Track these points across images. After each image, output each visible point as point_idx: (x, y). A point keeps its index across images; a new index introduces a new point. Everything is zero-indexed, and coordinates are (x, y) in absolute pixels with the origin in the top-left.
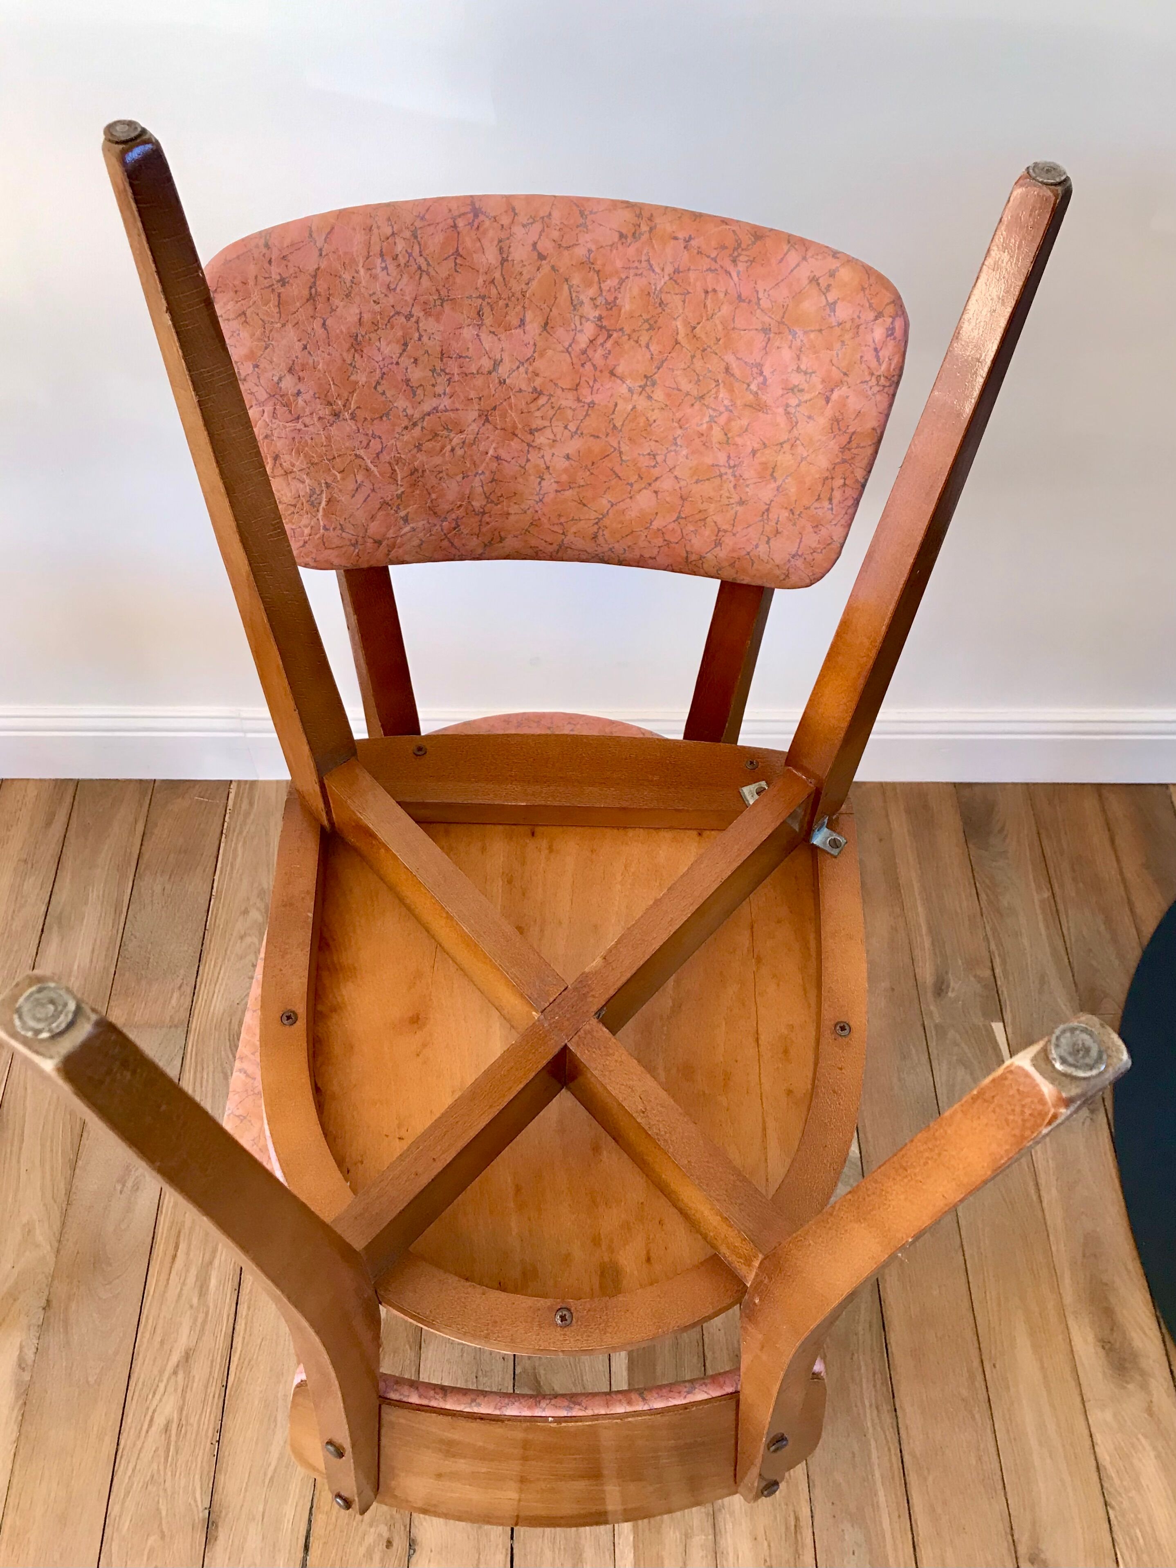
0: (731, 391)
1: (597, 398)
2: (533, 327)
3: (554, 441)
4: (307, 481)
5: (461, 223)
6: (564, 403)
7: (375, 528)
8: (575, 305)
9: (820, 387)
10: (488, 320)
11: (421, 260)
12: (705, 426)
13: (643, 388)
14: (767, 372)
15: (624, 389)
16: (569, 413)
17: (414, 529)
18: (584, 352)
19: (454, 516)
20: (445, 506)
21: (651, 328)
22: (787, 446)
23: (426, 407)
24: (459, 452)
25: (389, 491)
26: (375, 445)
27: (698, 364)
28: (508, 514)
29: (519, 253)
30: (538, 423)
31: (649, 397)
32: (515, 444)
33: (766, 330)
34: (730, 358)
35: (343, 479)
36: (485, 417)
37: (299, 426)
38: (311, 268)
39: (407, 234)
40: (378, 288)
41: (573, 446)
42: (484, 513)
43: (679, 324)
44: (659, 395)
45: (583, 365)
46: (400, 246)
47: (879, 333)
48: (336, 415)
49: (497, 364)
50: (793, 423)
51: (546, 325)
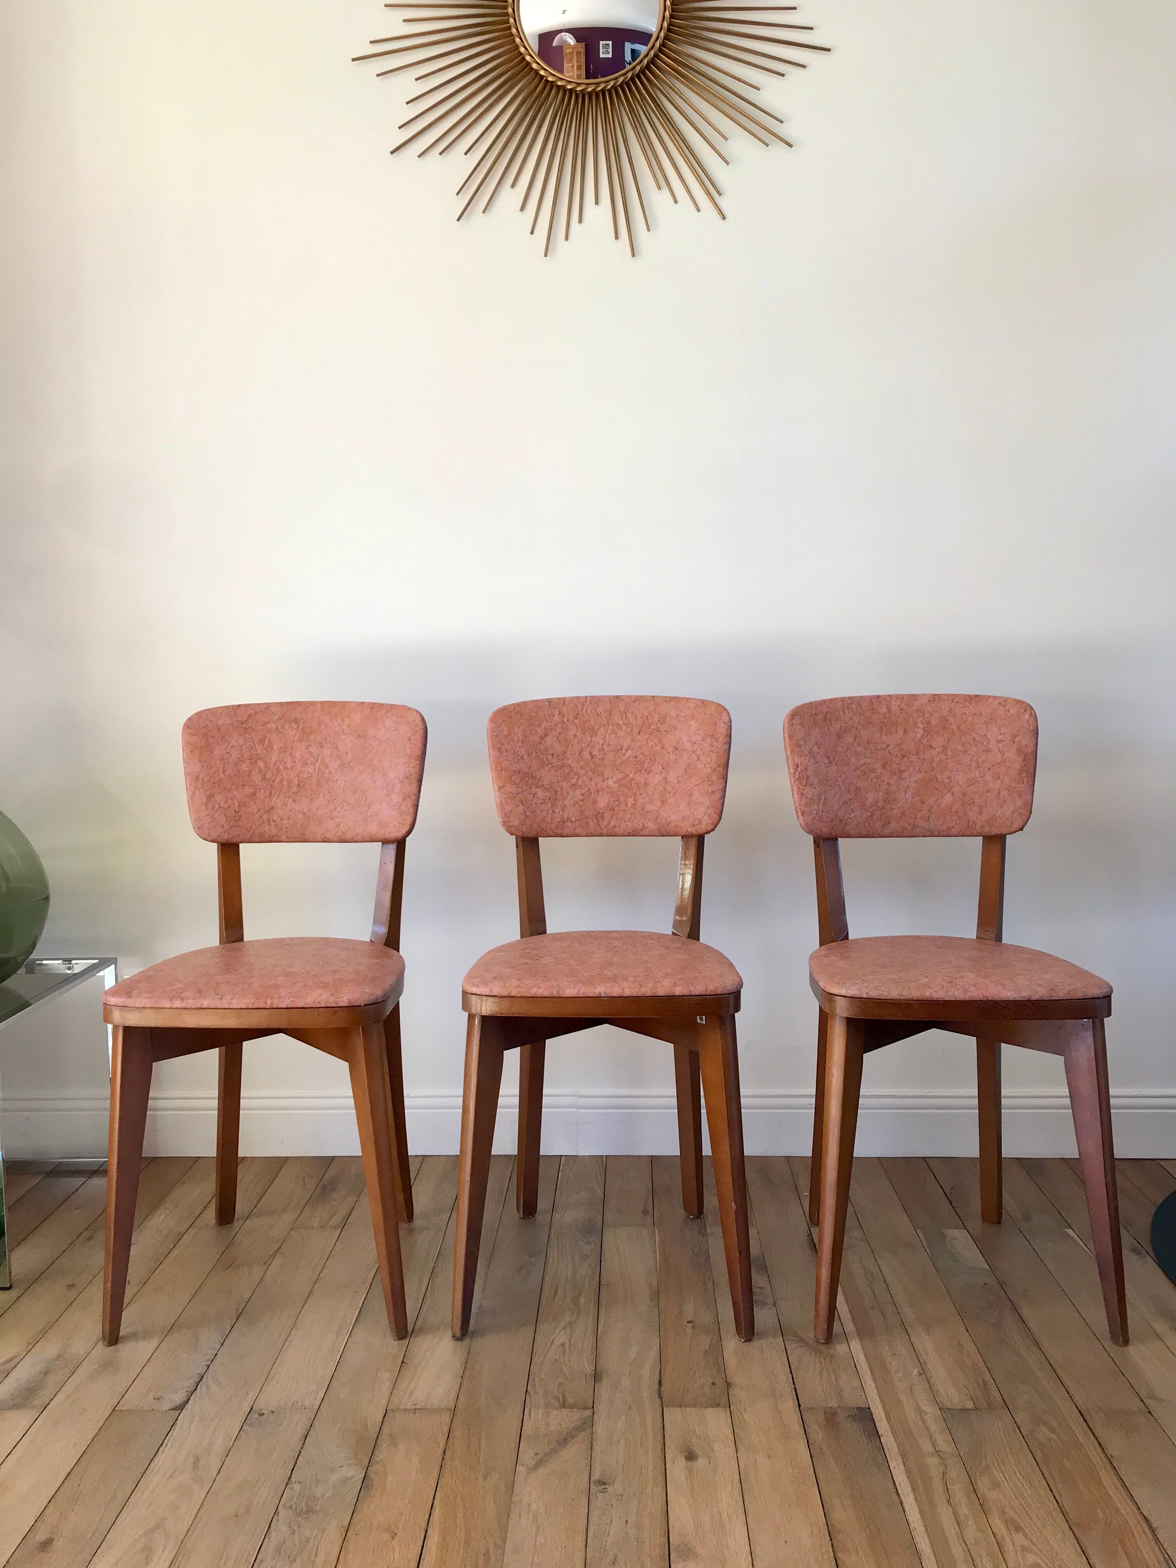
0: (976, 746)
1: (926, 757)
2: (901, 733)
3: (910, 775)
4: (818, 789)
5: (873, 700)
6: (913, 760)
7: (841, 813)
8: (915, 724)
9: (1010, 738)
10: (884, 731)
11: (861, 711)
12: (969, 762)
13: (943, 751)
14: (989, 736)
15: (936, 752)
16: (915, 764)
17: (855, 816)
18: (920, 740)
19: (871, 810)
20: (868, 805)
21: (944, 729)
22: (1002, 763)
23: (862, 762)
24: (874, 780)
25: (847, 797)
26: (843, 776)
27: (963, 739)
28: (892, 809)
29: (894, 707)
30: (903, 768)
31: (946, 754)
32: (895, 777)
33: (986, 722)
34: (974, 735)
35: (831, 789)
36: (884, 766)
37: (817, 765)
38: (825, 711)
39: (856, 703)
40: (847, 719)
41: (918, 777)
42: (883, 809)
43: (954, 727)
44: (949, 753)
45: (920, 745)
46: (854, 706)
47: (1027, 716)
48: (830, 763)
49: (888, 746)
50: (1003, 755)
51: (905, 732)
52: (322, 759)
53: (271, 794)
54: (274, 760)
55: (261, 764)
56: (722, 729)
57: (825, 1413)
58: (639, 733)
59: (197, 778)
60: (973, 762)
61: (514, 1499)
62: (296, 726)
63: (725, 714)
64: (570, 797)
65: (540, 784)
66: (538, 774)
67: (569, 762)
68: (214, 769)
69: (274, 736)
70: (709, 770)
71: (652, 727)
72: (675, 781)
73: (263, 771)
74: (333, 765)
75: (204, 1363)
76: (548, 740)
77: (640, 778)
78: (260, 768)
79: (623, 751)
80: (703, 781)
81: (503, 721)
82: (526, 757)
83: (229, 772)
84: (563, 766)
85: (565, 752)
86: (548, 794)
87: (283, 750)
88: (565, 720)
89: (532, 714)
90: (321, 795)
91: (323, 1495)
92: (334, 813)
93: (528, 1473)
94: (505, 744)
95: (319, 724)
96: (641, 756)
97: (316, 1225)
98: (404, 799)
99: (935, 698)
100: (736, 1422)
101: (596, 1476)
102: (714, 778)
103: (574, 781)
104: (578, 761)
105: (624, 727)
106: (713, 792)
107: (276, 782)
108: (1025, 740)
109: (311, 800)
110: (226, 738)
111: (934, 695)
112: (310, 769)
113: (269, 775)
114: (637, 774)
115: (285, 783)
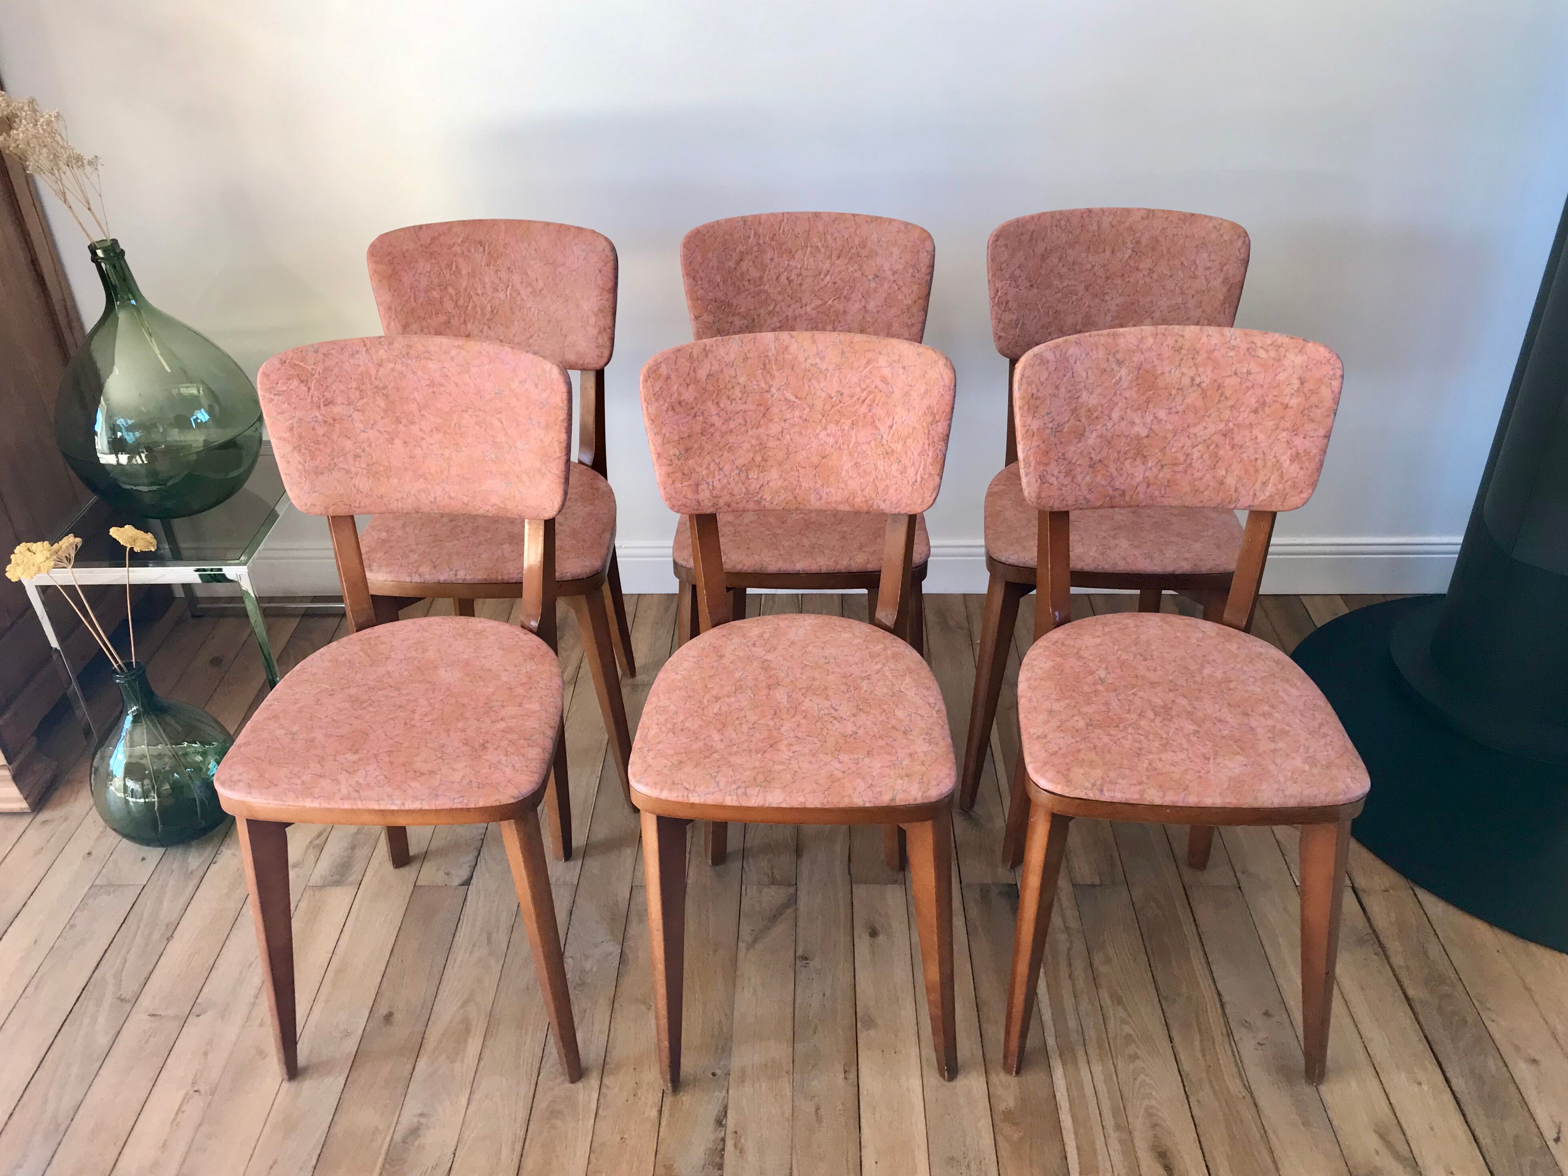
0: (1183, 272)
1: (1131, 279)
2: (1108, 253)
5: (1084, 215)
6: (1118, 282)
8: (1124, 243)
9: (1218, 266)
10: (1092, 249)
11: (1070, 228)
12: (1173, 287)
13: (1149, 274)
14: (1198, 262)
15: (1141, 275)
16: (1119, 286)
18: (1127, 261)
21: (1153, 250)
22: (1206, 291)
23: (1065, 284)
26: (1044, 299)
27: (1171, 263)
29: (1105, 225)
30: (1107, 291)
31: (1152, 278)
32: (1097, 300)
33: (1197, 247)
34: (1183, 259)
36: (1087, 289)
37: (1018, 289)
39: (1066, 219)
40: (1054, 238)
41: (1119, 300)
43: (1164, 248)
44: (1155, 276)
45: (1126, 266)
46: (1063, 222)
47: (1240, 243)
48: (1032, 286)
49: (1093, 266)
50: (1208, 282)
51: (1113, 252)
52: (513, 286)
53: (465, 321)
54: (464, 286)
55: (451, 290)
56: (925, 258)
57: (981, 890)
58: (838, 258)
59: (390, 308)
60: (1177, 288)
61: (738, 973)
62: (481, 249)
63: (928, 243)
64: (767, 323)
65: (737, 311)
66: (735, 302)
67: (767, 287)
68: (405, 298)
69: (461, 260)
70: (910, 302)
71: (852, 251)
72: (875, 311)
73: (455, 298)
74: (525, 292)
75: (478, 837)
76: (744, 265)
77: (839, 306)
78: (451, 296)
79: (822, 276)
80: (903, 313)
81: (697, 246)
82: (721, 284)
83: (421, 300)
84: (761, 292)
85: (761, 278)
86: (745, 322)
87: (472, 274)
88: (761, 242)
89: (727, 237)
90: (516, 323)
91: (591, 970)
92: (531, 341)
93: (747, 949)
94: (700, 271)
95: (506, 246)
96: (840, 282)
98: (600, 333)
99: (1150, 214)
100: (910, 899)
101: (800, 953)
102: (914, 310)
103: (771, 308)
104: (775, 288)
105: (823, 250)
106: (912, 325)
107: (469, 308)
108: (1232, 269)
109: (507, 327)
110: (412, 265)
111: (1149, 210)
112: (502, 295)
113: (460, 303)
114: (835, 302)
115: (479, 309)
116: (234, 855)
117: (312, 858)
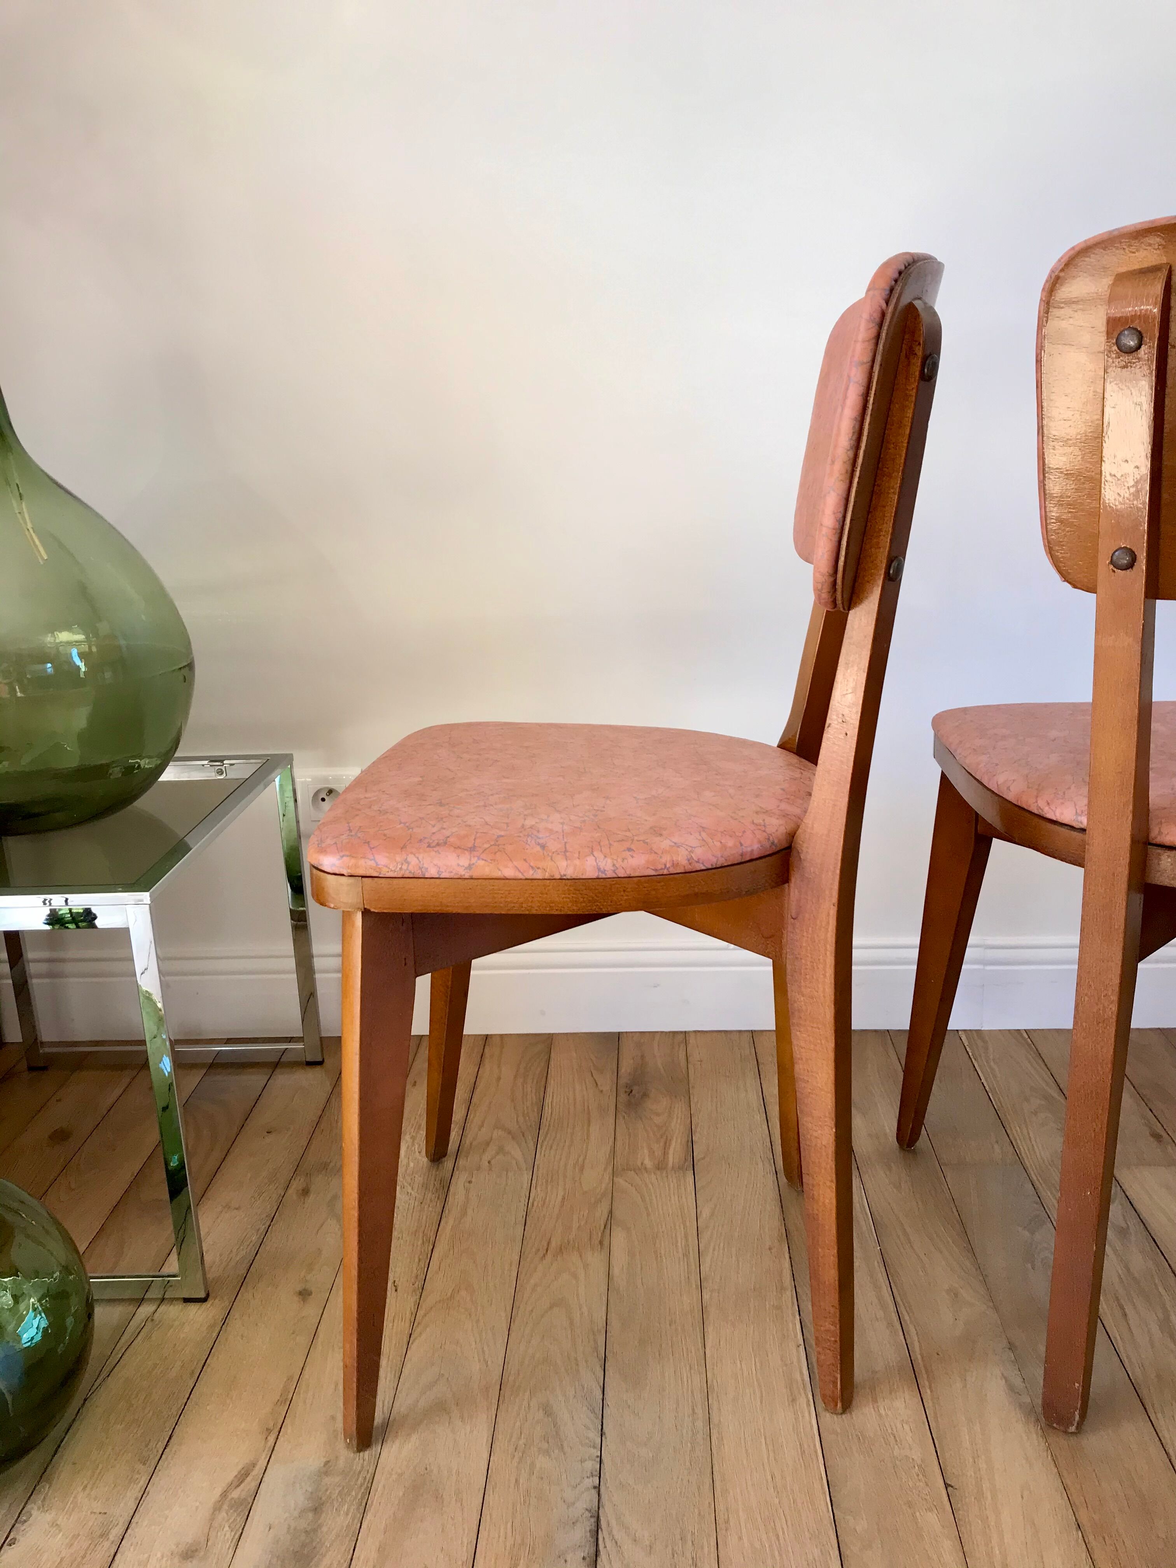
75: (589, 1481)
97: (648, 1163)
116: (54, 1524)
117: (226, 1535)
